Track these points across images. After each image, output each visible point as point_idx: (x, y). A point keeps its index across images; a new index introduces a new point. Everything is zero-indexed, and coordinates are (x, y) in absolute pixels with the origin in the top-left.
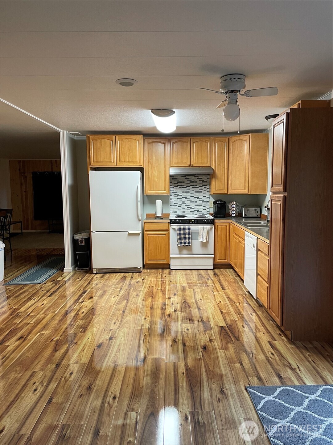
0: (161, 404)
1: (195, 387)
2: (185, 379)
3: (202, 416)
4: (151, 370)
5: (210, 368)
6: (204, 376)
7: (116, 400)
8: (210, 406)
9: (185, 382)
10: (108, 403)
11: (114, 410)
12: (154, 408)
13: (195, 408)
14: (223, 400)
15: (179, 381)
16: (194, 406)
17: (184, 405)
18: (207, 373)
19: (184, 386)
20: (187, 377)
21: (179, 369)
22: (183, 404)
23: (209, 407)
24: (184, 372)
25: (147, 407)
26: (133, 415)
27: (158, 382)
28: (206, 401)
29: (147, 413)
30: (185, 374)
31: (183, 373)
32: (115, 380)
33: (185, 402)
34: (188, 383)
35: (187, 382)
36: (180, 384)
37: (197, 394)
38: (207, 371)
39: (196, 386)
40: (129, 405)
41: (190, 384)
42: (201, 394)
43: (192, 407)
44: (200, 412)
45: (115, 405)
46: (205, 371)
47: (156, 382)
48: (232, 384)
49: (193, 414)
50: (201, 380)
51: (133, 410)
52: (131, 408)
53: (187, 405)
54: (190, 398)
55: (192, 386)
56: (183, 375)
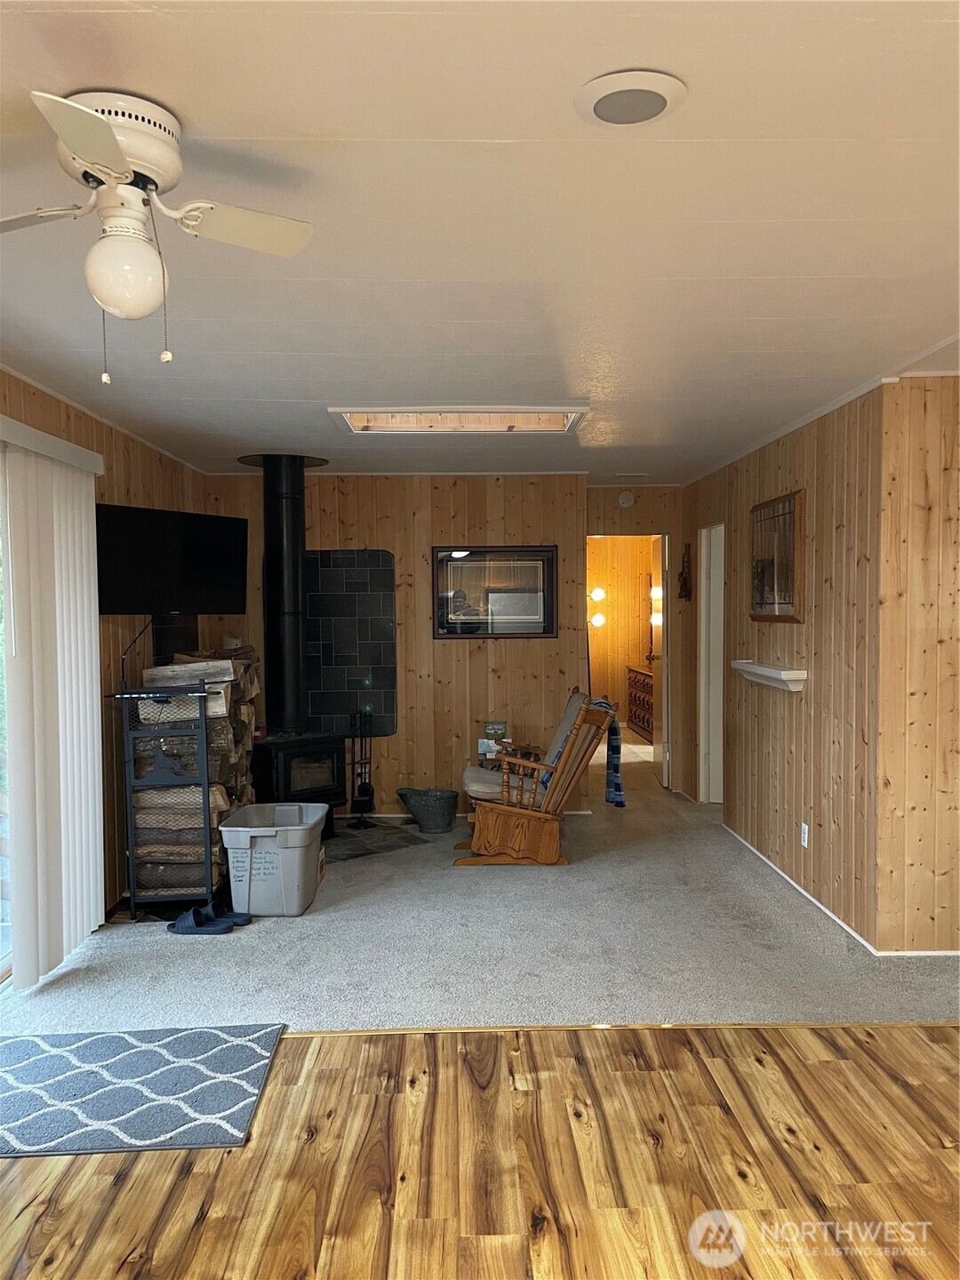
0: (466, 1105)
1: (379, 1141)
2: (402, 1161)
3: (379, 1088)
4: (501, 1188)
5: (314, 1198)
6: (343, 1171)
7: (570, 1111)
8: (355, 1103)
9: (403, 1154)
10: (586, 1105)
11: (569, 1091)
12: (481, 1098)
13: (392, 1098)
14: (652, 1117)
15: (418, 1157)
16: (391, 1103)
17: (415, 1102)
18: (330, 1182)
19: (406, 1143)
20: (394, 1166)
21: (413, 1193)
22: (416, 1106)
23: (359, 1101)
24: (399, 1182)
25: (496, 1101)
26: (521, 1085)
27: (476, 1152)
28: (361, 1112)
29: (493, 1089)
30: (400, 1175)
31: (403, 1179)
32: (600, 1155)
33: (410, 1110)
34: (393, 1153)
35: (396, 1153)
36: (417, 1148)
37: (377, 1125)
38: (329, 1188)
39: (376, 1144)
40: (538, 1102)
41: (389, 1148)
42: (368, 1126)
43: (397, 1101)
44: (382, 1092)
45: (569, 1101)
46: (335, 1188)
47: (484, 1151)
48: (276, 1151)
49: (398, 1089)
50: (356, 1159)
51: (526, 1093)
52: (530, 1098)
53: (408, 1104)
54: (398, 1116)
55: (386, 1144)
56: (404, 1173)
